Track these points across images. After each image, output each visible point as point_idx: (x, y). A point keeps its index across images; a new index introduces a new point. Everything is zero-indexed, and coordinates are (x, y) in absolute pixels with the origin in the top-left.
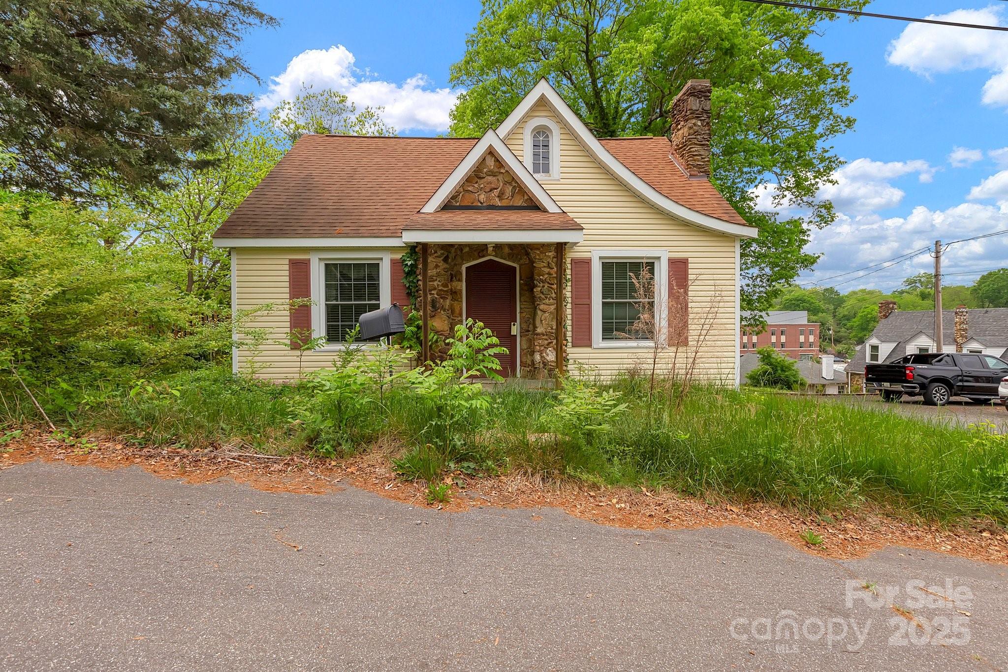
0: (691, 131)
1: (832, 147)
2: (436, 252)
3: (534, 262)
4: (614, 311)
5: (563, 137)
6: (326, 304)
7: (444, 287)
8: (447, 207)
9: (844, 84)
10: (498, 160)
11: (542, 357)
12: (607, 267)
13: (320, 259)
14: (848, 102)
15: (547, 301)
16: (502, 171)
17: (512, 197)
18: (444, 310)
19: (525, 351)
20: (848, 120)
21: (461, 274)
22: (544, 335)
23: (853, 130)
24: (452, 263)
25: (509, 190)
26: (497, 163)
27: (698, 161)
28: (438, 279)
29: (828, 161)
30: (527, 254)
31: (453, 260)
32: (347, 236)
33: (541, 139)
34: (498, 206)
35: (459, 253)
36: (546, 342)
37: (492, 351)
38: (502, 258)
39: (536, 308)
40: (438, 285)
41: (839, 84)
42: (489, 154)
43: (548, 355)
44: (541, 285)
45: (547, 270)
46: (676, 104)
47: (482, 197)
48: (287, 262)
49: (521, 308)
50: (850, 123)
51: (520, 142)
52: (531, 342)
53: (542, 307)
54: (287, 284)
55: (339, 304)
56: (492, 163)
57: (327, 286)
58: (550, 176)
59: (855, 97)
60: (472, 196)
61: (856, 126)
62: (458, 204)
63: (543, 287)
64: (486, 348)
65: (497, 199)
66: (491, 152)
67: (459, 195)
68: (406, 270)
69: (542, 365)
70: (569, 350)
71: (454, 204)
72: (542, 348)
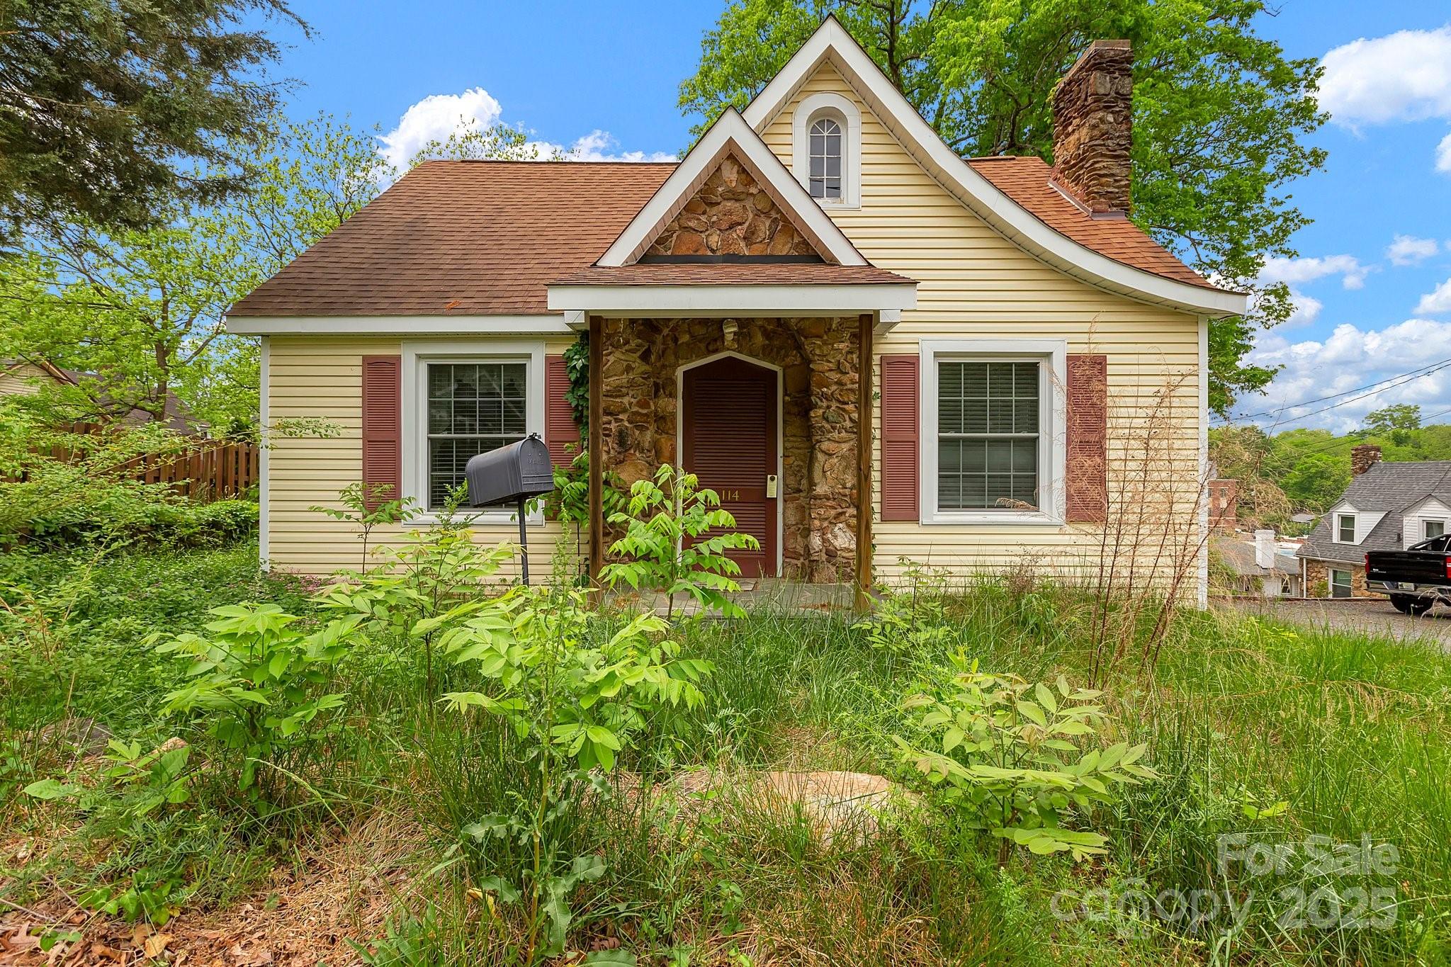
0: (1096, 132)
1: (1290, 196)
2: (627, 342)
3: (810, 361)
4: (962, 455)
5: (868, 128)
6: (429, 438)
7: (641, 407)
8: (649, 257)
9: (1309, 95)
10: (744, 170)
11: (824, 541)
12: (950, 372)
13: (419, 357)
14: (1316, 123)
15: (835, 435)
16: (753, 190)
17: (771, 238)
18: (642, 451)
19: (793, 529)
20: (1314, 153)
21: (674, 383)
22: (828, 499)
23: (1322, 169)
24: (658, 364)
25: (764, 226)
26: (743, 176)
27: (1109, 186)
28: (631, 393)
29: (1281, 219)
30: (799, 347)
31: (659, 358)
32: (466, 313)
33: (826, 134)
34: (744, 256)
35: (671, 344)
36: (833, 512)
37: (718, 544)
38: (751, 354)
39: (813, 448)
40: (630, 404)
41: (1303, 94)
42: (728, 158)
43: (836, 537)
44: (825, 404)
45: (835, 376)
46: (1063, 90)
47: (715, 240)
48: (359, 361)
49: (785, 448)
50: (1317, 158)
51: (787, 139)
52: (804, 512)
53: (825, 445)
54: (359, 402)
55: (452, 439)
56: (734, 176)
57: (432, 405)
58: (842, 202)
59: (1326, 116)
60: (696, 237)
61: (1327, 163)
62: (669, 253)
63: (829, 407)
64: (704, 537)
65: (742, 244)
66: (731, 154)
67: (671, 236)
68: (573, 377)
69: (824, 557)
70: (875, 528)
71: (662, 251)
72: (826, 524)
